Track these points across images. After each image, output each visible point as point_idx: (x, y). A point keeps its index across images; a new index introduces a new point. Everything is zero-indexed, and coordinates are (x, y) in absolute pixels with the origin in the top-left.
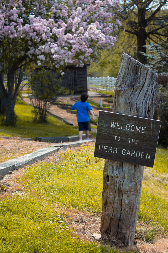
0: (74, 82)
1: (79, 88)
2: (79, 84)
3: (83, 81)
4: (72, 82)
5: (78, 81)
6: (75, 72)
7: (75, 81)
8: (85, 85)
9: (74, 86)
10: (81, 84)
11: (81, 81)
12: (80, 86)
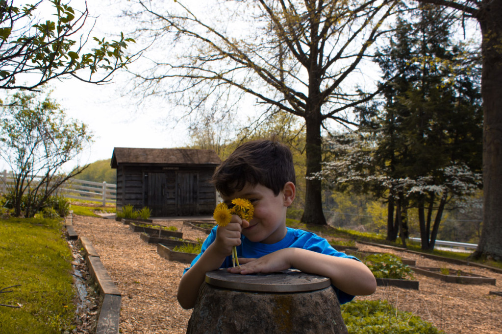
0: (192, 194)
1: (200, 204)
2: (200, 199)
3: (208, 193)
4: (190, 193)
5: (200, 193)
6: (195, 177)
7: (195, 192)
8: (213, 200)
9: (192, 201)
10: (205, 198)
11: (205, 193)
12: (202, 202)
